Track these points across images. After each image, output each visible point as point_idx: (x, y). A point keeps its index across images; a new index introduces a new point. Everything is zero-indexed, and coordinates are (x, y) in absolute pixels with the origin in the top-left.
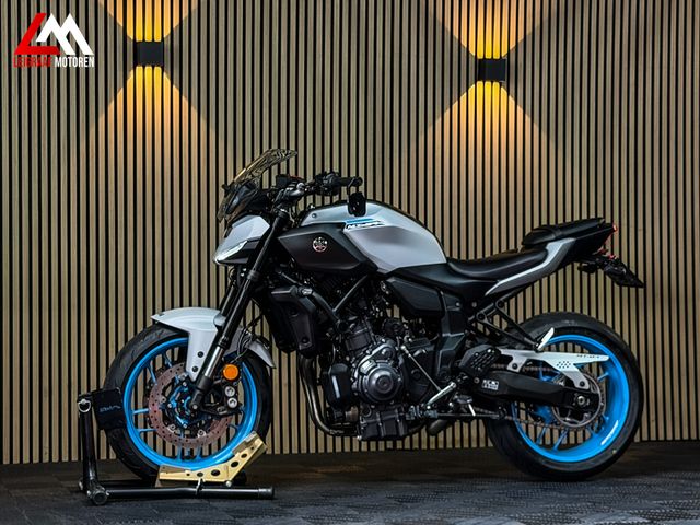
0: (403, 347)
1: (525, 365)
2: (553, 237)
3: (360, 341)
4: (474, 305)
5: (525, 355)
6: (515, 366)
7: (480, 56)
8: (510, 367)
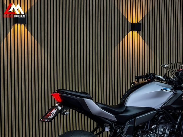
7: (131, 22)
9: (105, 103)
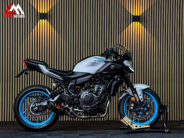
7: (134, 15)
9: (53, 68)
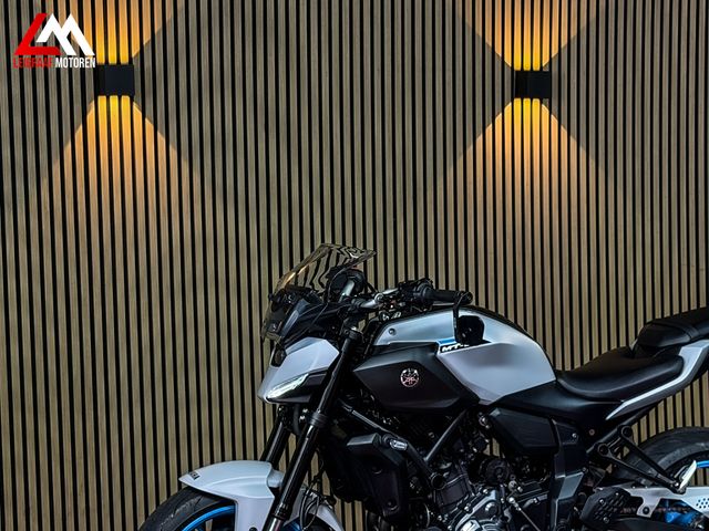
0: (511, 499)
1: (658, 507)
2: (687, 339)
3: (455, 494)
4: (592, 432)
5: (657, 494)
6: (646, 510)
7: (517, 67)
8: (640, 512)
